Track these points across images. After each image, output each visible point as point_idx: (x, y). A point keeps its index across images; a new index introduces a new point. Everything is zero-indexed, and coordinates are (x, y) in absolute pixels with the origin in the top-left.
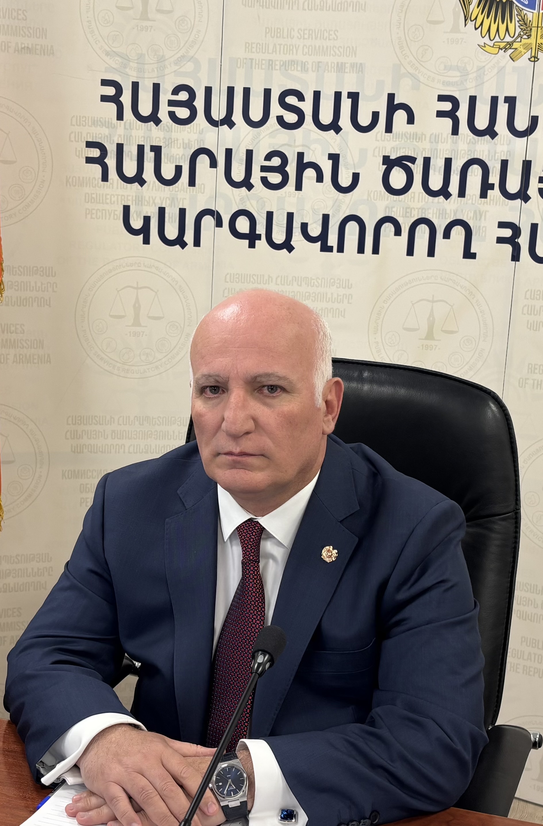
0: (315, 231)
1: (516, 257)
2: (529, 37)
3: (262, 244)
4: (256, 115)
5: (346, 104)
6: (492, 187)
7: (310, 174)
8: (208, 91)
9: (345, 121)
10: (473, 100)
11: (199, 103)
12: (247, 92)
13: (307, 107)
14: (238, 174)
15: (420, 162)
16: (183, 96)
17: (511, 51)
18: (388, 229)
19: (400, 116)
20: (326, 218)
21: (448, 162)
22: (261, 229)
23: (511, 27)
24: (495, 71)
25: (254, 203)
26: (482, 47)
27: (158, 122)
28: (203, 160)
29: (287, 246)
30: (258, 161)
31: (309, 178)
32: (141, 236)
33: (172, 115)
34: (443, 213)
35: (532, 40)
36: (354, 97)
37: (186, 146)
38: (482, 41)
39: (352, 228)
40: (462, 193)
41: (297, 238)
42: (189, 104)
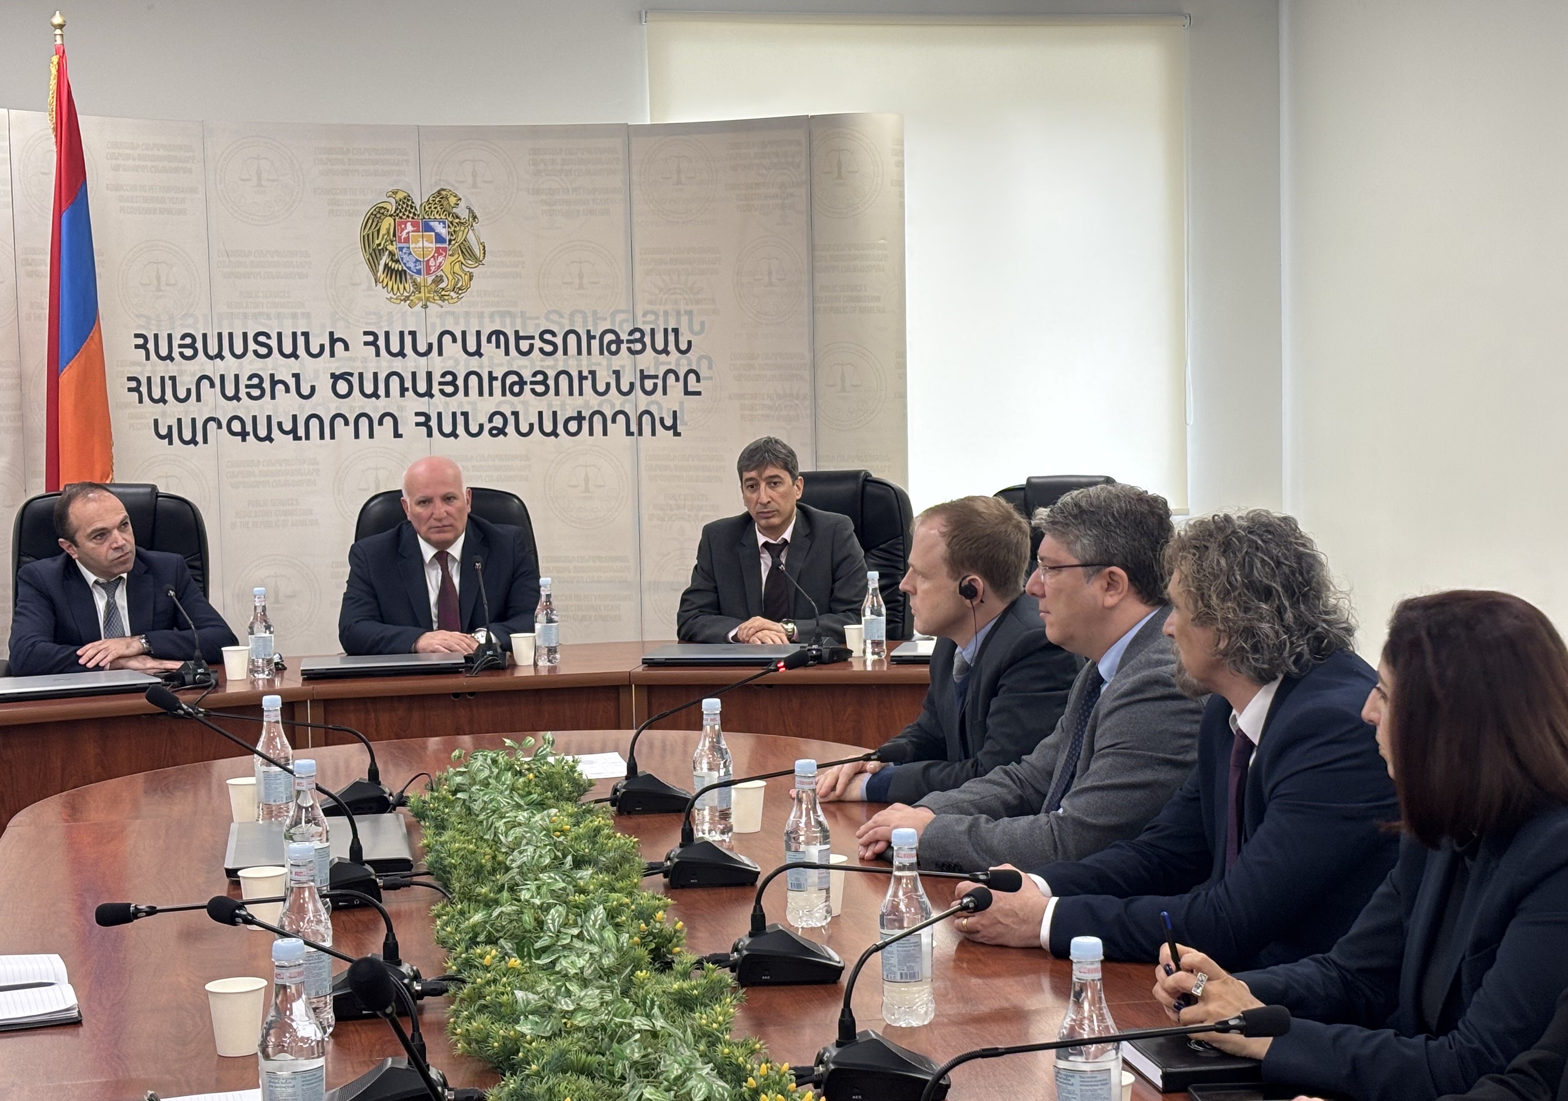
0: (288, 426)
1: (430, 434)
2: (420, 292)
3: (251, 438)
4: (239, 350)
5: (301, 341)
6: (407, 389)
7: (280, 388)
8: (205, 336)
9: (301, 351)
10: (387, 334)
11: (199, 345)
12: (231, 335)
13: (273, 343)
14: (230, 392)
15: (356, 376)
16: (188, 341)
17: (408, 302)
18: (339, 422)
19: (339, 346)
20: (295, 418)
21: (375, 375)
22: (249, 428)
23: (407, 286)
24: (400, 315)
25: (243, 410)
26: (390, 299)
27: (172, 359)
28: (205, 383)
29: (269, 438)
30: (243, 382)
31: (279, 390)
32: (167, 440)
33: (181, 354)
34: (376, 409)
35: (422, 295)
36: (306, 335)
37: (193, 374)
38: (389, 296)
39: (314, 423)
40: (387, 395)
41: (276, 433)
42: (192, 346)
